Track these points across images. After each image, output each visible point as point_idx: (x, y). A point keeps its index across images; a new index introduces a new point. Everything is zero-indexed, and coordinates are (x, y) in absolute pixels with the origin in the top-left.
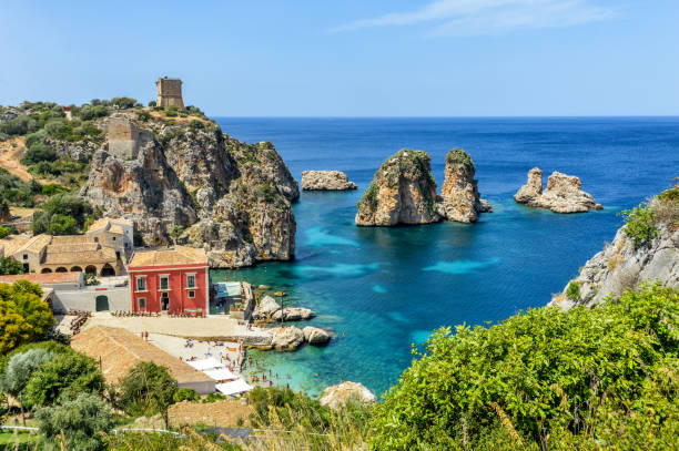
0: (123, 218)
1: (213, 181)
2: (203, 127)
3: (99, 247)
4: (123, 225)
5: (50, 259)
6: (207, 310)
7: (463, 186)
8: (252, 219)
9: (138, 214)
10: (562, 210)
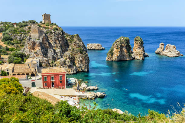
0: (36, 58)
1: (61, 47)
2: (58, 29)
3: (30, 68)
4: (36, 60)
5: (15, 71)
6: (66, 87)
7: (140, 48)
8: (76, 59)
9: (40, 57)
10: (171, 56)
